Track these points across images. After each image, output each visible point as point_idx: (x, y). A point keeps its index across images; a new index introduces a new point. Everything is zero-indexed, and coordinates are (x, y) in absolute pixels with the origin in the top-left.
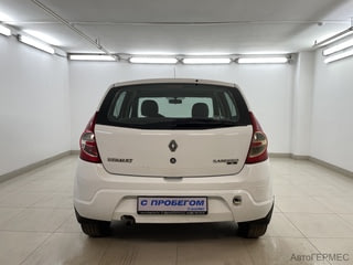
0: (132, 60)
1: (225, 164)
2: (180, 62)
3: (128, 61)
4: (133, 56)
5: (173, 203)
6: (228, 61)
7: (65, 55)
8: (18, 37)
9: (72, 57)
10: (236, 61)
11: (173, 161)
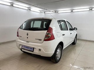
0: (59, 12)
1: (38, 40)
2: (72, 11)
3: (58, 12)
4: (59, 11)
5: (27, 48)
6: (88, 10)
7: (44, 12)
8: (30, 9)
9: (46, 13)
10: (91, 9)
11: (27, 38)
